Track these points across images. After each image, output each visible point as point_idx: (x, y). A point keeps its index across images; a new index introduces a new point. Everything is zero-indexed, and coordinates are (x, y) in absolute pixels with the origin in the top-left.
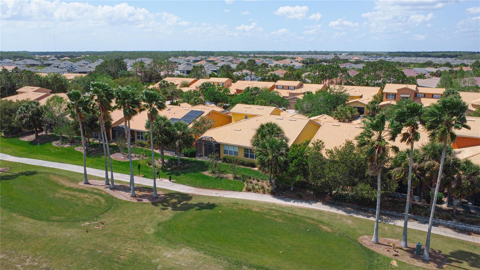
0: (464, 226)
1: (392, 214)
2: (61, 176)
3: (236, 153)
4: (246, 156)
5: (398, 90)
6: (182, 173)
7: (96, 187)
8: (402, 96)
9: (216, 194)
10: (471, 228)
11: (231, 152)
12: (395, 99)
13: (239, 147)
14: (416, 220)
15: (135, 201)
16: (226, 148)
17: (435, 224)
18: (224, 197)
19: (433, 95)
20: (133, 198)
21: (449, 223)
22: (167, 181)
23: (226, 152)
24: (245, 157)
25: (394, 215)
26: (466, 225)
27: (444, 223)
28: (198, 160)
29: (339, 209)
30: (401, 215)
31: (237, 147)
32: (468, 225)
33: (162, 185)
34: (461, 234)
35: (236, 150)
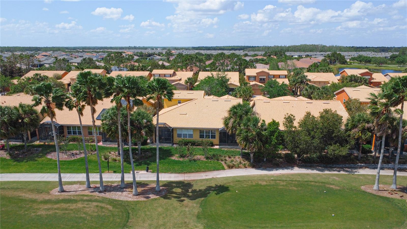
0: (400, 166)
1: (350, 166)
2: (17, 189)
3: (191, 136)
4: (202, 136)
5: (257, 73)
6: (151, 161)
7: (78, 193)
8: (260, 77)
9: (206, 176)
10: (405, 166)
11: (185, 136)
12: (255, 80)
13: (194, 129)
14: (368, 168)
15: (142, 199)
16: (179, 132)
17: (382, 168)
18: (216, 178)
19: (279, 76)
20: (137, 197)
21: (390, 166)
22: (144, 172)
23: (179, 136)
24: (200, 137)
25: (352, 166)
26: (401, 165)
27: (387, 166)
28: (153, 146)
29: (313, 170)
30: (357, 166)
31: (192, 130)
32: (402, 165)
33: (145, 177)
34: (402, 172)
35: (191, 132)
